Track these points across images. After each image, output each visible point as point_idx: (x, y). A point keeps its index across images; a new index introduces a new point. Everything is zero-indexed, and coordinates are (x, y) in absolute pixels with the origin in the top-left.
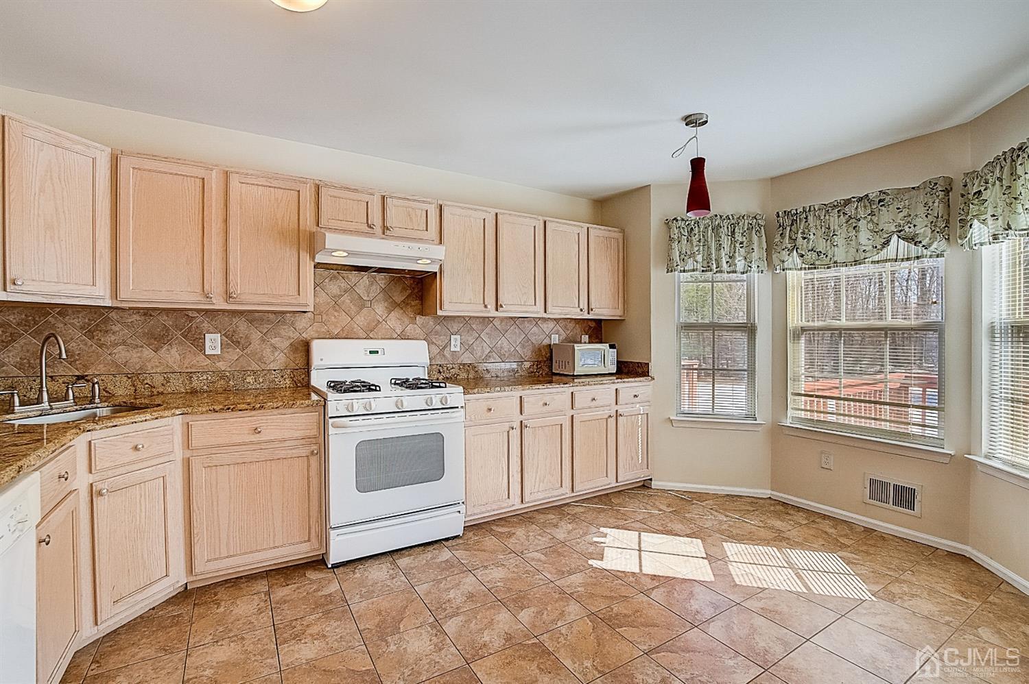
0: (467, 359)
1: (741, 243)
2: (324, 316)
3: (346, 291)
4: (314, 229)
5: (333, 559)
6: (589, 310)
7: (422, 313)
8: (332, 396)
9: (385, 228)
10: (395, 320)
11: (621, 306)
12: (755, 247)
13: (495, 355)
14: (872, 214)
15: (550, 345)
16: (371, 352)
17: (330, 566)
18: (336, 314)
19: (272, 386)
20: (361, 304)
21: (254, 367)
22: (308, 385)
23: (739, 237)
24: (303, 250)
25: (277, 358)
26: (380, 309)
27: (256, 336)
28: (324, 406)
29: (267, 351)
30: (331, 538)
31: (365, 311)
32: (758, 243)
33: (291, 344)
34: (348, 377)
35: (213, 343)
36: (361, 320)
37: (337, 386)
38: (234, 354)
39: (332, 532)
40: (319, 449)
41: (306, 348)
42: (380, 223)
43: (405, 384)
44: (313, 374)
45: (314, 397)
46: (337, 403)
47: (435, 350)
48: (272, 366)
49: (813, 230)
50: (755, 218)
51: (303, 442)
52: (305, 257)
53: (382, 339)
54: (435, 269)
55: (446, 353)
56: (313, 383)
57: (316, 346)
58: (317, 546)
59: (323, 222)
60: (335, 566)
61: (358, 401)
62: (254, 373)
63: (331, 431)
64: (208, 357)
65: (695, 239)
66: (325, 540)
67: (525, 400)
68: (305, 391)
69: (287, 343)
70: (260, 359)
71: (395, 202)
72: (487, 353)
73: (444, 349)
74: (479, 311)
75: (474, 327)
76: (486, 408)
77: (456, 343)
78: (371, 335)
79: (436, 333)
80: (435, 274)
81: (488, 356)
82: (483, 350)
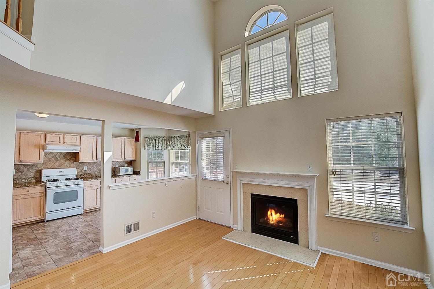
0: (89, 172)
1: (161, 143)
2: (46, 163)
4: (44, 144)
5: (46, 220)
6: (125, 158)
7: (75, 161)
8: (47, 183)
9: (64, 142)
10: (67, 163)
11: (135, 157)
12: (164, 144)
13: (98, 171)
14: (180, 140)
15: (115, 167)
16: (59, 172)
17: (46, 221)
18: (50, 163)
19: (30, 182)
20: (57, 160)
21: (25, 177)
22: (41, 181)
23: (160, 142)
24: (41, 149)
25: (32, 174)
26: (63, 161)
27: (25, 169)
28: (46, 185)
29: (29, 173)
30: (46, 214)
31: (58, 161)
32: (164, 143)
33: (36, 171)
34: (53, 178)
36: (57, 164)
37: (49, 181)
38: (19, 174)
39: (47, 213)
40: (44, 195)
41: (40, 172)
42: (63, 141)
43: (68, 179)
44: (42, 178)
45: (42, 183)
46: (49, 184)
47: (79, 170)
48: (30, 177)
49: (172, 142)
50: (164, 137)
51: (40, 193)
52: (42, 151)
53: (63, 168)
54: (79, 151)
55: (83, 171)
56: (42, 180)
57: (43, 171)
58: (42, 217)
59: (47, 142)
60: (47, 221)
61: (55, 184)
63: (47, 190)
65: (150, 142)
66: (45, 215)
68: (40, 182)
70: (26, 175)
71: (67, 136)
72: (95, 170)
73: (82, 170)
74: (92, 161)
75: (91, 164)
76: (90, 184)
77: (86, 168)
78: (60, 167)
79: (80, 166)
80: (79, 152)
81: (96, 171)
82: (94, 170)
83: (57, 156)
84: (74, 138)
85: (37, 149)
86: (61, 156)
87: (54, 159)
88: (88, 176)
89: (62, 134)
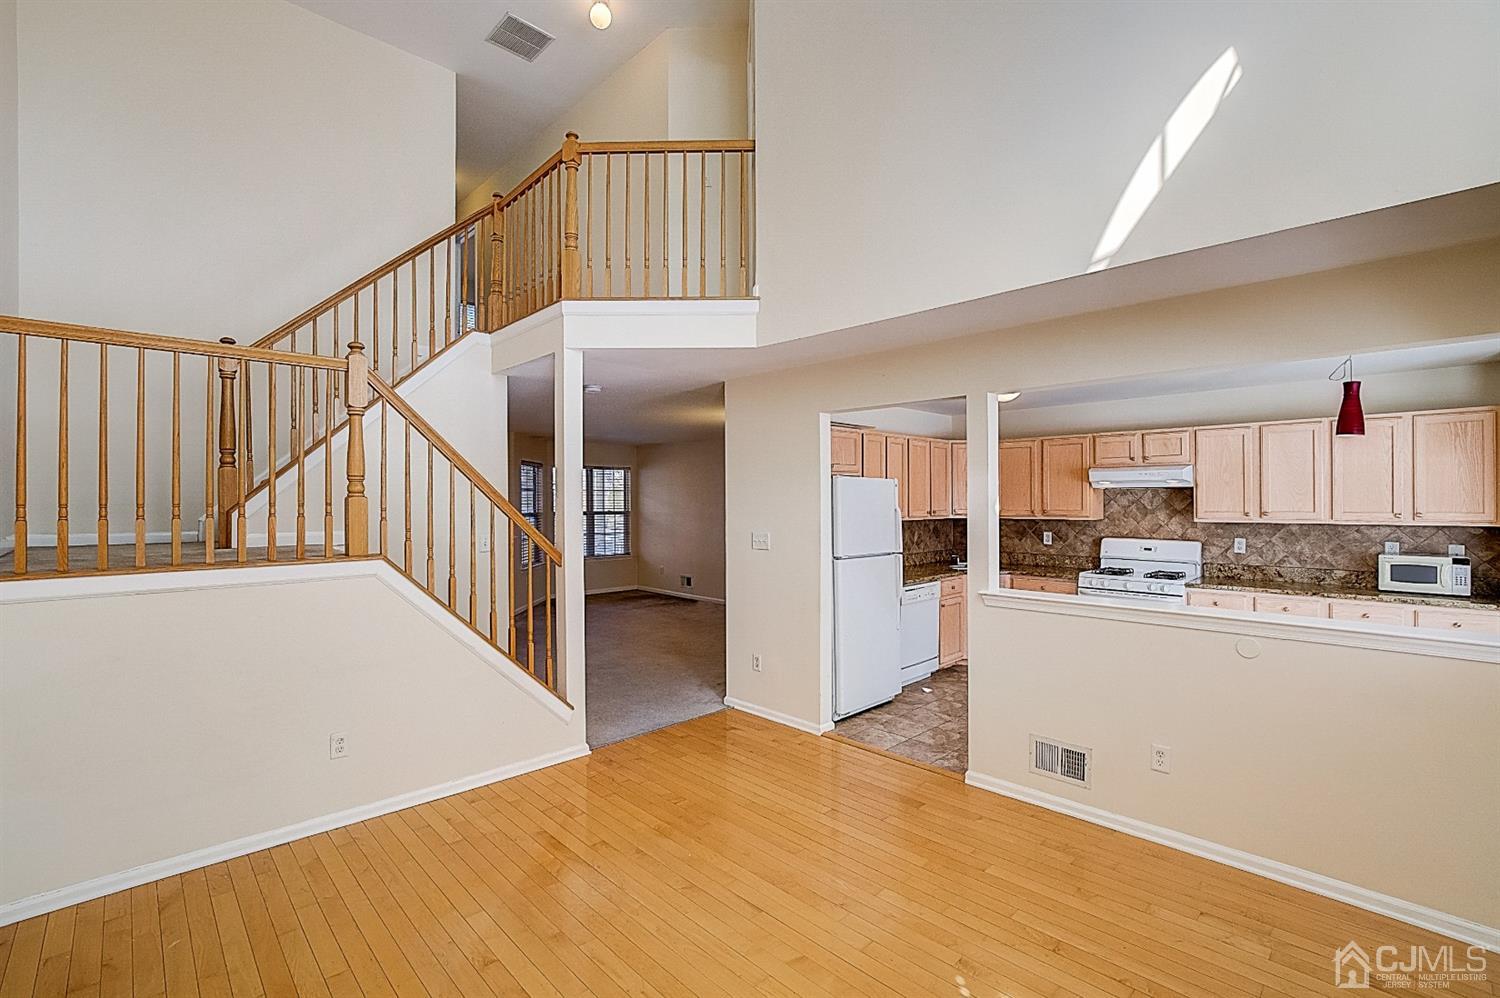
0: (1254, 560)
2: (1117, 522)
3: (1133, 503)
4: (1090, 467)
6: (1414, 515)
9: (1144, 458)
10: (1175, 524)
11: (1489, 508)
16: (1150, 549)
18: (1125, 520)
20: (1145, 512)
21: (1072, 554)
24: (1085, 481)
25: (1085, 550)
26: (1162, 516)
27: (1072, 534)
29: (1079, 545)
31: (1149, 517)
33: (1094, 540)
35: (1048, 538)
36: (1146, 524)
38: (1059, 545)
41: (1099, 542)
42: (1140, 454)
44: (1103, 561)
47: (1219, 551)
48: (1081, 554)
52: (1087, 486)
53: (1164, 539)
54: (1192, 485)
55: (1230, 555)
57: (1104, 542)
59: (1098, 459)
62: (1070, 557)
64: (1046, 546)
67: (1258, 601)
69: (1091, 540)
70: (1074, 549)
71: (1152, 437)
72: (1281, 557)
73: (1226, 551)
74: (1240, 519)
75: (1261, 531)
76: (1211, 602)
77: (1240, 546)
78: (1154, 536)
79: (1218, 535)
80: (1192, 488)
81: (1282, 561)
82: (1275, 554)
83: (1146, 502)
84: (1174, 441)
85: (1076, 482)
86: (1157, 501)
87: (1138, 509)
88: (1248, 576)
89: (1139, 433)
